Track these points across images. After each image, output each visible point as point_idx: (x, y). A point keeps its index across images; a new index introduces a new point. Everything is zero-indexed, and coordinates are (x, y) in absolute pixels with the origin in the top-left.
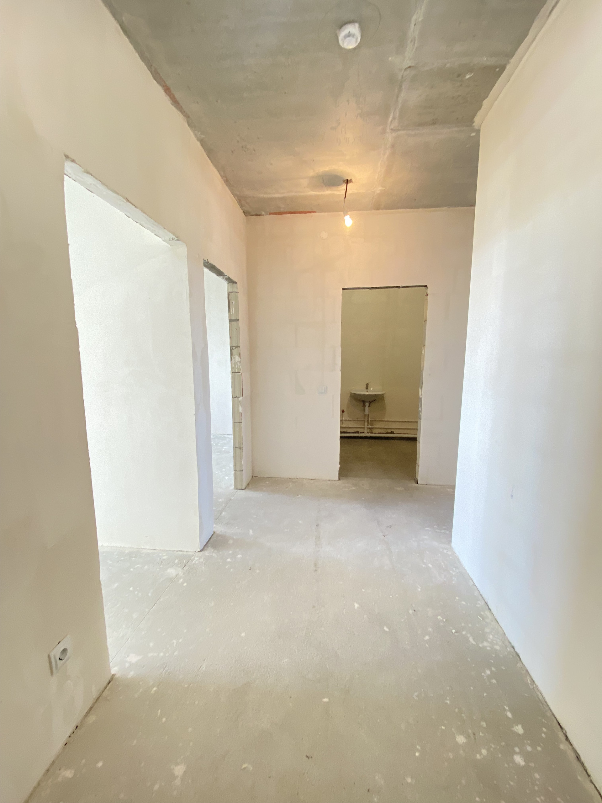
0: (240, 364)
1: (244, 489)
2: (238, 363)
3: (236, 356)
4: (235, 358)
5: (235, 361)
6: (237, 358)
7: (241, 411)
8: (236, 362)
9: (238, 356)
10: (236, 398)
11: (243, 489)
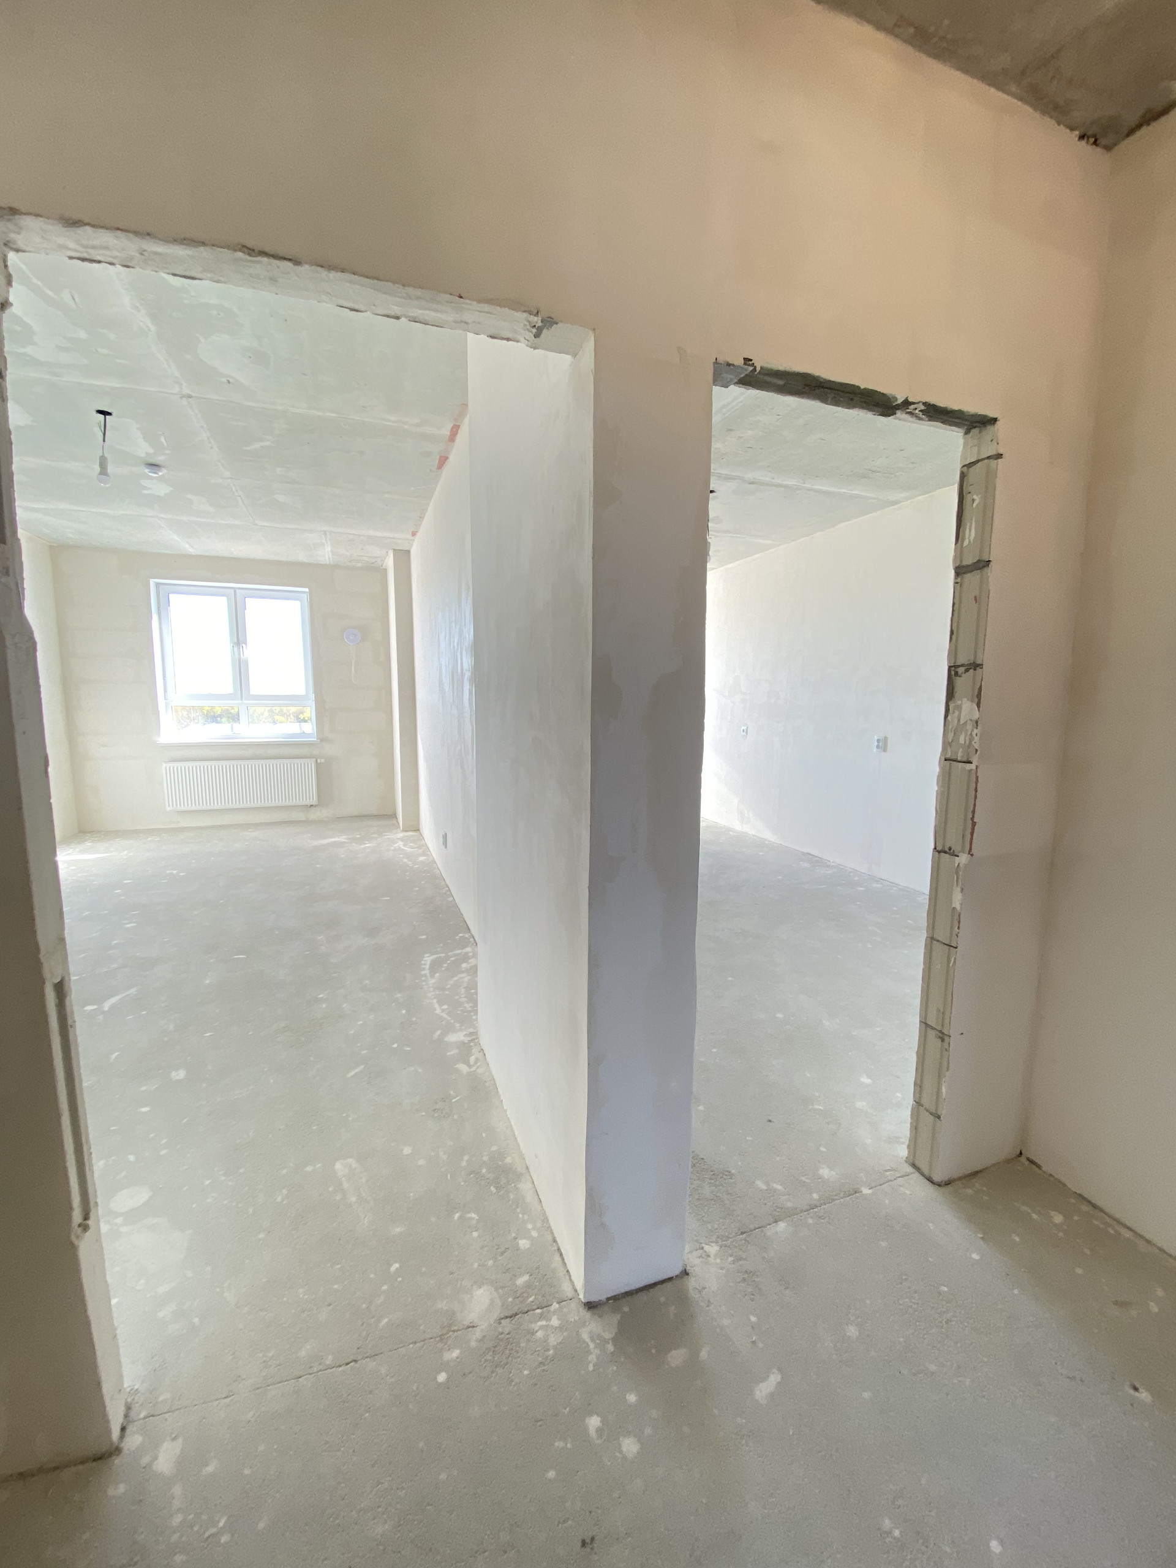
0: (976, 731)
1: (939, 1185)
2: (969, 727)
3: (965, 700)
4: (959, 708)
5: (959, 720)
6: (967, 708)
7: (957, 905)
8: (962, 722)
9: (972, 701)
10: (945, 852)
11: (932, 1182)
